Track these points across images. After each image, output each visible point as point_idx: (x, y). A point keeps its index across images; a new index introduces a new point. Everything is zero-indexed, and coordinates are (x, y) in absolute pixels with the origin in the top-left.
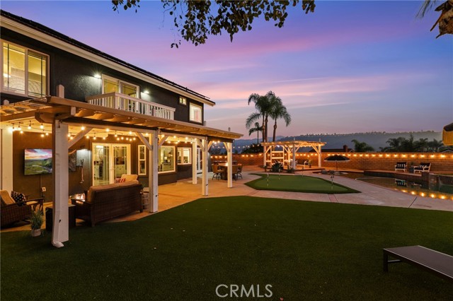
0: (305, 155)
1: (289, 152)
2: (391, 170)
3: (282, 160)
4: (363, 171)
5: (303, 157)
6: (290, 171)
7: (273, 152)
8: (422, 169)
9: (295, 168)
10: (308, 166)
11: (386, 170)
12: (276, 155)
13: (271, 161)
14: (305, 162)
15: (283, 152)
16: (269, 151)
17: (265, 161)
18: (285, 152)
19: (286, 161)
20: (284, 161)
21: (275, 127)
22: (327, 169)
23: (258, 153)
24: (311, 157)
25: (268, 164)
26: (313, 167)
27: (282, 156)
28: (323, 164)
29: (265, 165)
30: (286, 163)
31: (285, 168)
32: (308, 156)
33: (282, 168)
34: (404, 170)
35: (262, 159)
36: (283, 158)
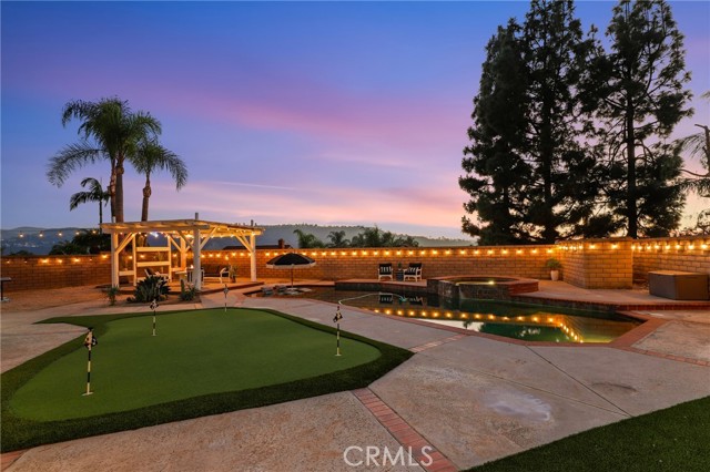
0: (218, 256)
1: (183, 249)
2: (370, 278)
3: (166, 268)
4: (332, 283)
5: (215, 260)
6: (189, 296)
7: (140, 249)
8: (414, 274)
9: (199, 286)
10: (229, 279)
11: (363, 278)
12: (150, 257)
13: (134, 273)
14: (222, 271)
15: (168, 249)
16: (129, 248)
17: (117, 273)
18: (175, 250)
19: (176, 269)
20: (171, 270)
21: (147, 192)
22: (270, 284)
23: (95, 252)
24: (233, 259)
25: (124, 281)
26: (240, 281)
27: (166, 259)
28: (261, 272)
29: (116, 282)
30: (176, 276)
31: (175, 287)
32: (227, 258)
33: (166, 290)
34: (391, 276)
35: (108, 268)
36: (169, 263)
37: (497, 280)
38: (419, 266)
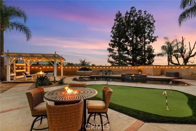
1: (29, 65)
13: (15, 74)
15: (25, 65)
17: (10, 75)
36: (25, 70)
37: (134, 74)
38: (111, 71)
